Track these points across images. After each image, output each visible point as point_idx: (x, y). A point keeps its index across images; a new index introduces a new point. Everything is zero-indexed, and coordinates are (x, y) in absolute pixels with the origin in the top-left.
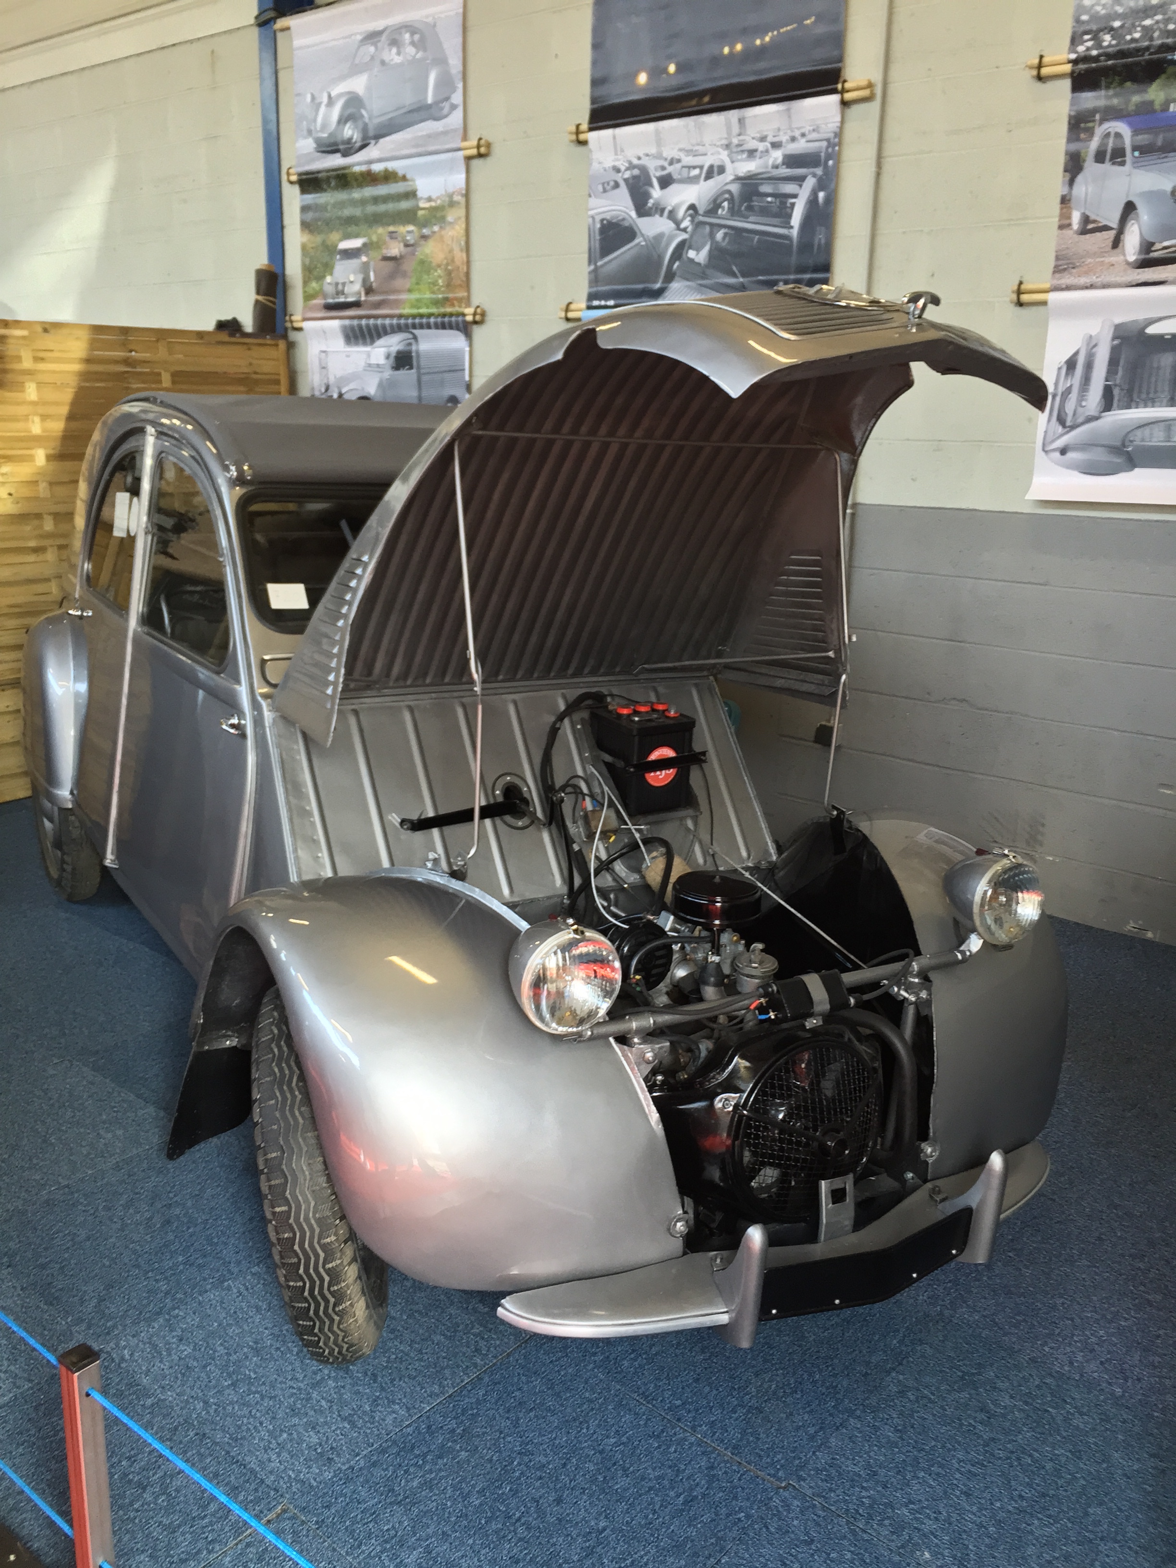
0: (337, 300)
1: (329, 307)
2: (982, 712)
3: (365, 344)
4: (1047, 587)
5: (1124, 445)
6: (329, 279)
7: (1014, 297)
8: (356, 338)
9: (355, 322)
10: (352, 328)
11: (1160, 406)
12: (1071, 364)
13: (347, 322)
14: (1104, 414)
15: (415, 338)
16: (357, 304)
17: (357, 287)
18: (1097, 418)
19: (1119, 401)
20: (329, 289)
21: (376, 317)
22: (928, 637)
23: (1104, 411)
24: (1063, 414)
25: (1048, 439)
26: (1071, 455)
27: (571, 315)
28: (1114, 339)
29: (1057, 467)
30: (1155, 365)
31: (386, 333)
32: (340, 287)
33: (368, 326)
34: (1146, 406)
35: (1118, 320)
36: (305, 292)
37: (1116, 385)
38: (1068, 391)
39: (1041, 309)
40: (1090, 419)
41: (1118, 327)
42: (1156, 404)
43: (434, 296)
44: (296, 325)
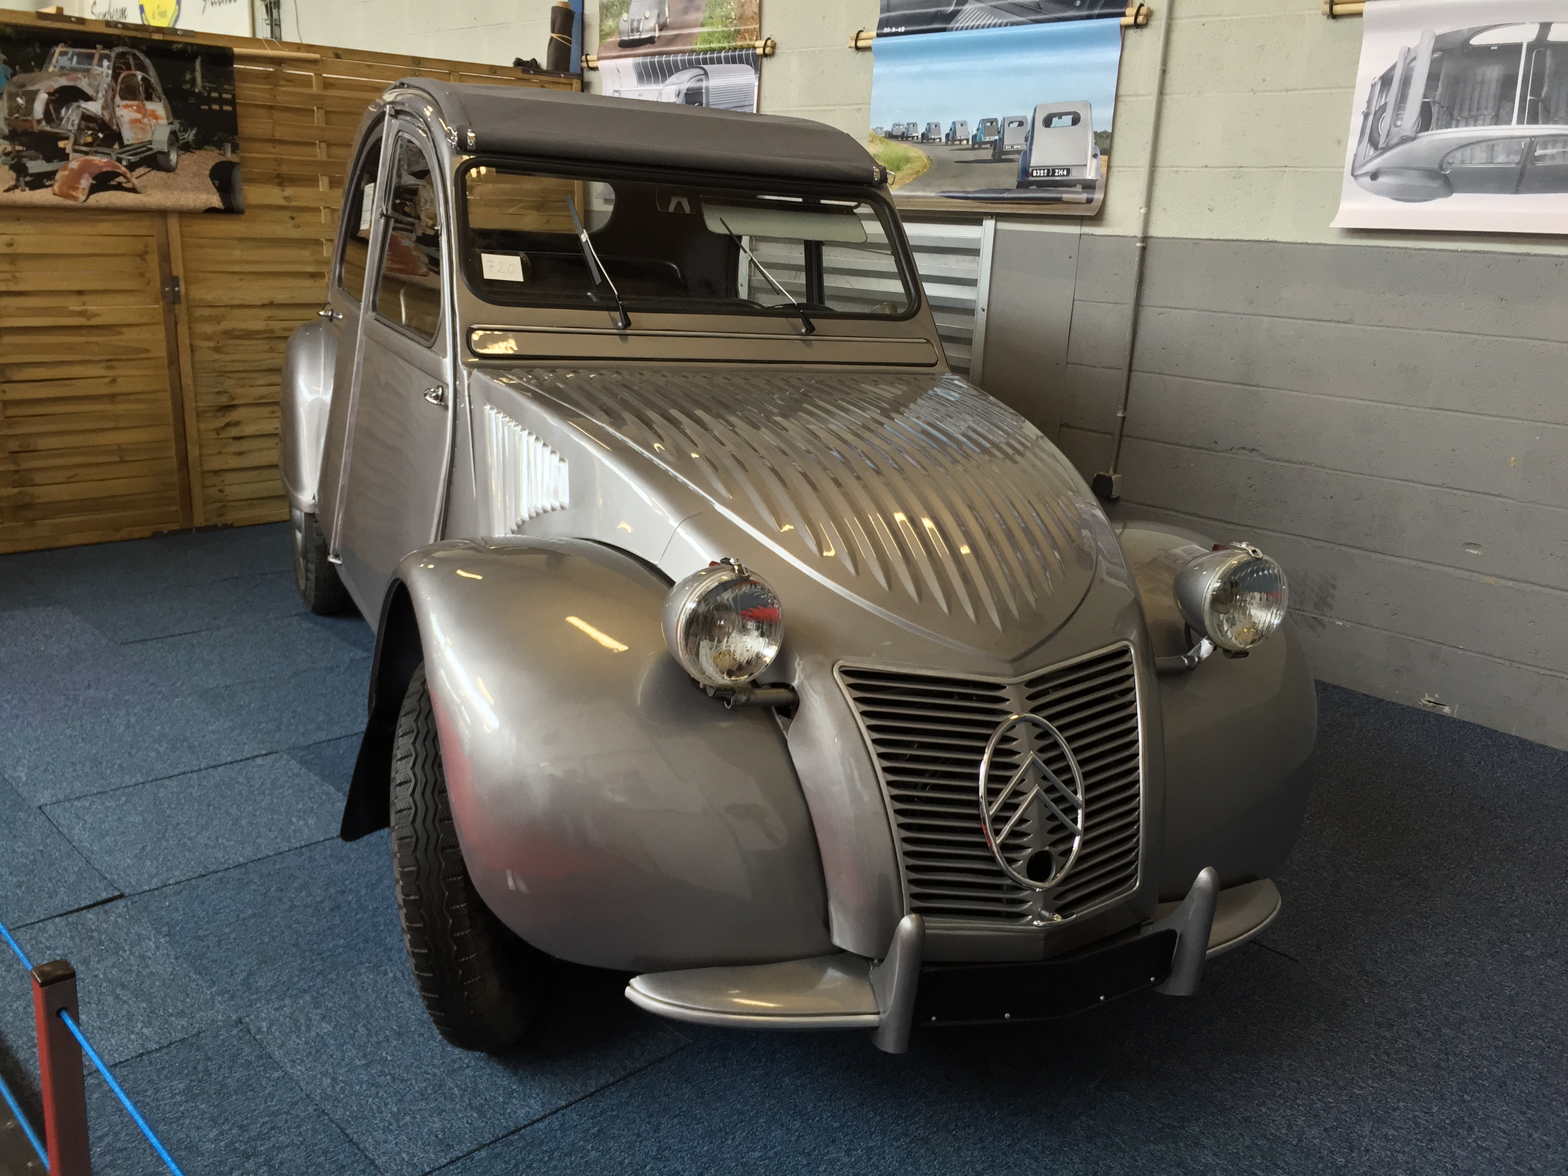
0: (631, 38)
1: (624, 45)
2: (1272, 462)
3: (657, 81)
4: (1350, 326)
5: (1441, 168)
6: (625, 16)
7: (1327, 7)
8: (648, 76)
9: (648, 59)
10: (645, 65)
11: (1483, 125)
12: (1386, 81)
13: (640, 60)
14: (1420, 134)
15: (706, 73)
16: (651, 41)
17: (652, 23)
18: (1413, 139)
19: (1438, 119)
20: (624, 26)
21: (668, 53)
22: (1217, 381)
23: (1420, 131)
24: (1376, 135)
25: (1358, 164)
26: (1382, 180)
27: (861, 44)
28: (1434, 51)
29: (1366, 192)
30: (1479, 78)
31: (678, 70)
32: (635, 24)
33: (660, 63)
34: (1467, 125)
35: (1440, 30)
36: (601, 31)
37: (1434, 103)
38: (1383, 108)
39: (1356, 20)
40: (1405, 140)
41: (1439, 39)
42: (1480, 122)
43: (726, 29)
44: (591, 64)
